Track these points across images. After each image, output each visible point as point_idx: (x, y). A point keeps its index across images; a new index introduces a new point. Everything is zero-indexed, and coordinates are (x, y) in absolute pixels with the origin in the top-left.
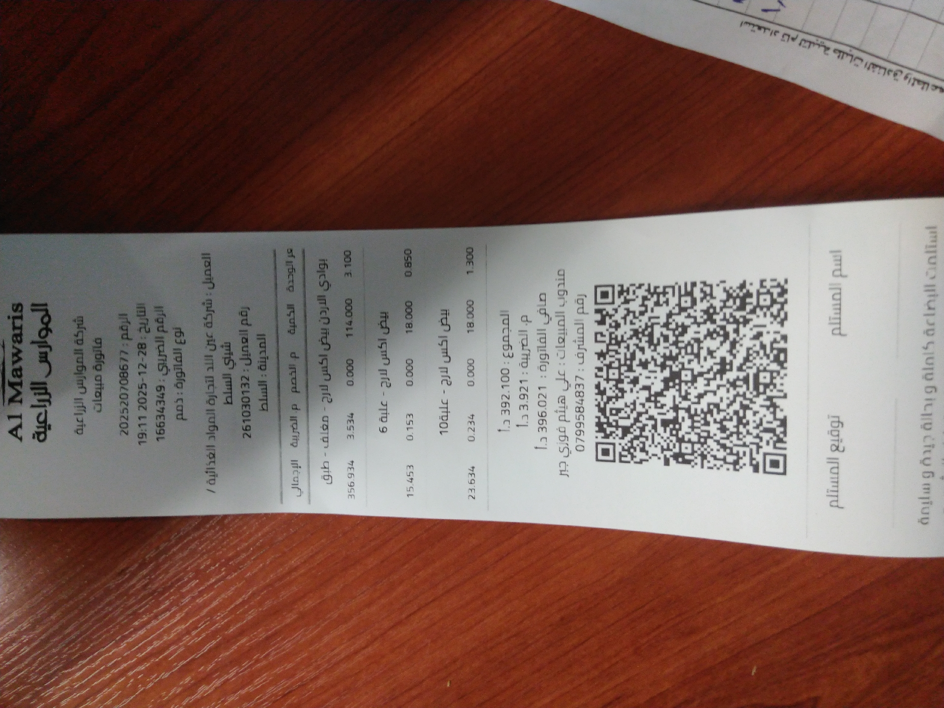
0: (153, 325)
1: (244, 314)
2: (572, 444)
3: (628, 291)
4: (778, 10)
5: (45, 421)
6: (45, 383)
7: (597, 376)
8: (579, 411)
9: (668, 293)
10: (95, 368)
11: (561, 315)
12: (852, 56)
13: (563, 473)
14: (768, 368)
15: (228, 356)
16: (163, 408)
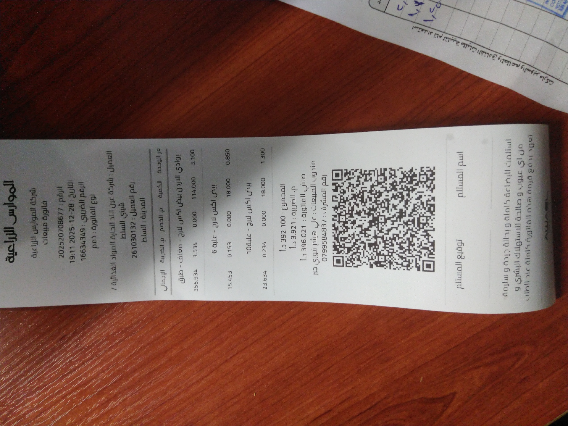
0: (78, 193)
1: (132, 186)
2: (320, 257)
3: (350, 173)
4: (432, 21)
5: (13, 250)
6: (13, 228)
7: (333, 220)
8: (324, 239)
9: (371, 174)
10: (43, 218)
11: (313, 186)
12: (471, 47)
13: (315, 273)
14: (425, 215)
15: (123, 211)
16: (85, 242)
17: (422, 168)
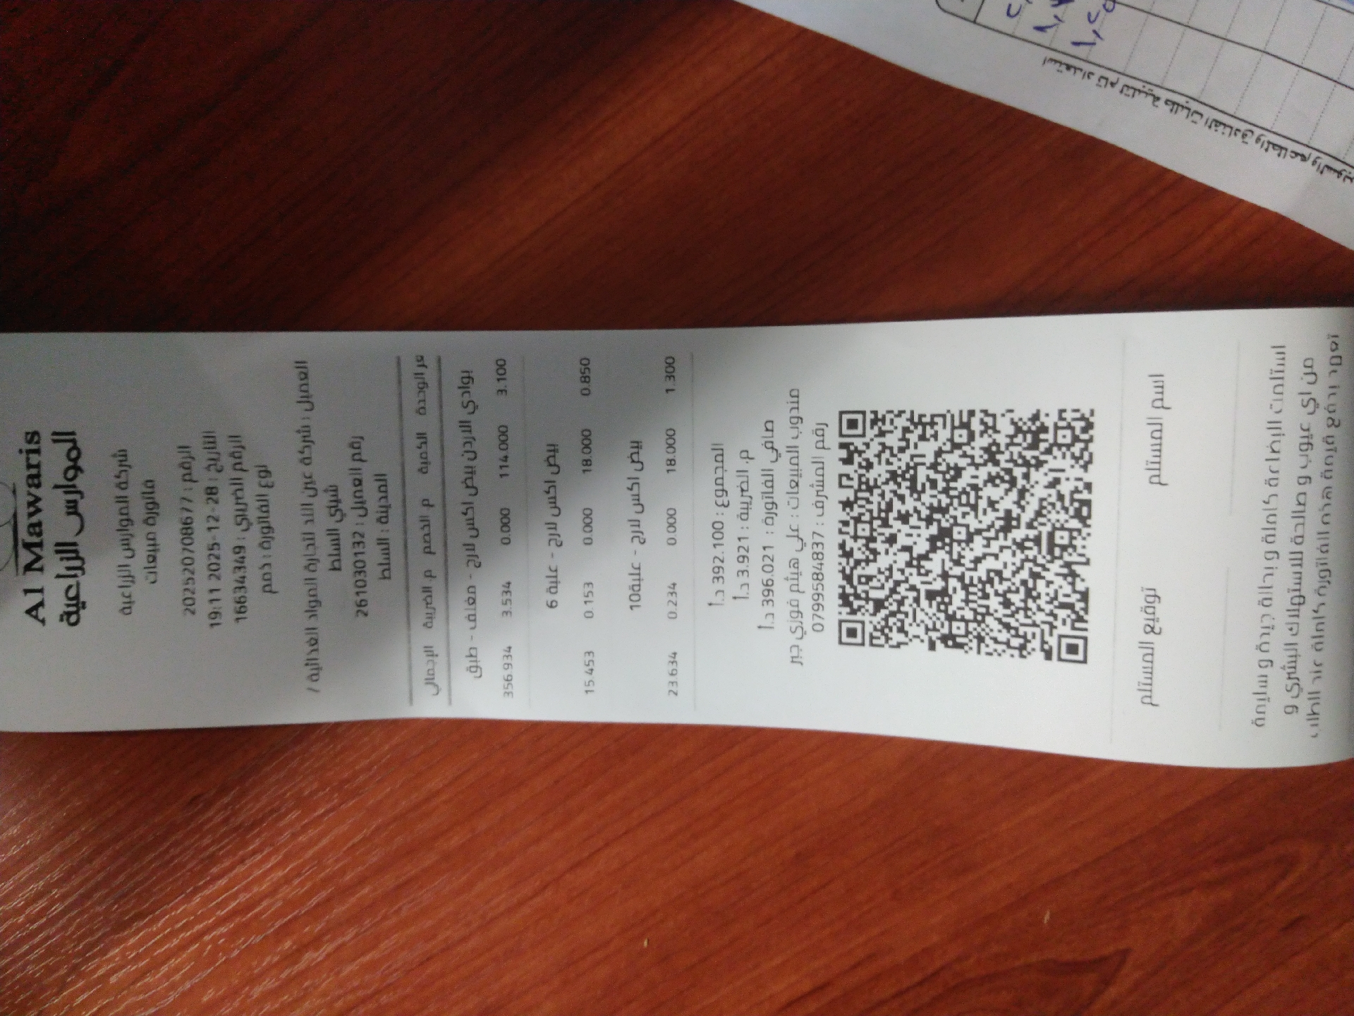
0: (227, 462)
1: (355, 445)
2: (808, 622)
3: (883, 420)
4: (1094, 44)
5: (77, 597)
6: (74, 544)
7: (841, 532)
8: (818, 579)
9: (937, 424)
10: (146, 522)
11: (792, 449)
12: (1189, 109)
13: (794, 660)
14: (1067, 526)
15: (334, 504)
16: (244, 577)
17: (1062, 411)
